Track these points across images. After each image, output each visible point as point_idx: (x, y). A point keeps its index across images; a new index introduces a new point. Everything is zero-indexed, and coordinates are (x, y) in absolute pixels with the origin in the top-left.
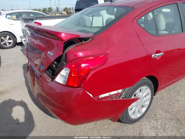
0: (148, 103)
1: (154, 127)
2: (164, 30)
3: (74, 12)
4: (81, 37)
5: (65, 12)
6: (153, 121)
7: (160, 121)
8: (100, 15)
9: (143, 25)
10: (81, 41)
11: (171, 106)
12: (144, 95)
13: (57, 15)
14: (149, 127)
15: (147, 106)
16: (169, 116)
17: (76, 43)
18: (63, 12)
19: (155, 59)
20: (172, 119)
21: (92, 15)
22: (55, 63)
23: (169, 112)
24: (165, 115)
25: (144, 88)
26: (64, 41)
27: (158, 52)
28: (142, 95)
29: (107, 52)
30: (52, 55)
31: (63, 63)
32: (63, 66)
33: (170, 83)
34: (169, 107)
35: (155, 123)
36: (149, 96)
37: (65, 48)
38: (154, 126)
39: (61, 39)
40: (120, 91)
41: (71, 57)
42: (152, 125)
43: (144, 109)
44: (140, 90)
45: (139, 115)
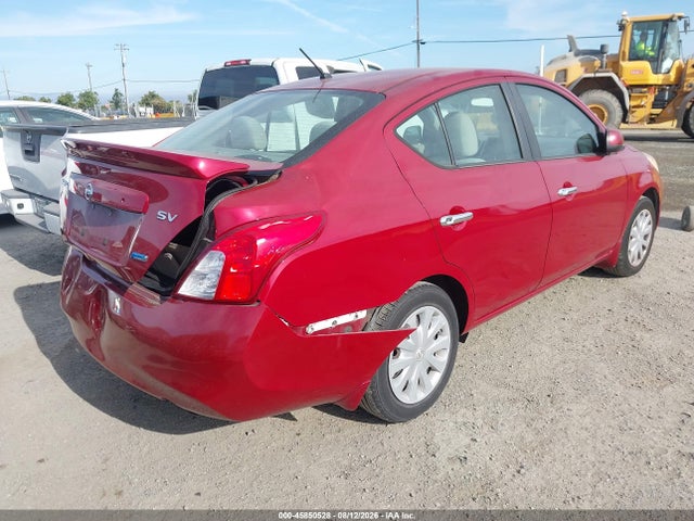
0: (444, 358)
1: (465, 424)
2: (475, 156)
3: (197, 108)
4: (250, 169)
5: (150, 110)
6: (463, 411)
7: (482, 408)
8: (286, 118)
9: (421, 148)
10: (250, 182)
11: (512, 369)
12: (432, 332)
13: (116, 118)
14: (451, 424)
15: (442, 368)
16: (505, 393)
17: (235, 187)
18: (142, 109)
19: (449, 229)
20: (515, 401)
21: (265, 116)
22: (174, 246)
23: (507, 386)
24: (496, 392)
25: (428, 311)
26: (206, 178)
27: (456, 211)
28: (426, 334)
29: (324, 208)
30: (171, 220)
31: (201, 242)
32: (203, 248)
33: (505, 303)
34: (506, 373)
35: (469, 414)
36: (446, 338)
37: (210, 196)
38: (465, 420)
39: (197, 175)
40: (362, 314)
41: (225, 223)
42: (460, 420)
43: (436, 378)
44: (418, 316)
45: (421, 396)
